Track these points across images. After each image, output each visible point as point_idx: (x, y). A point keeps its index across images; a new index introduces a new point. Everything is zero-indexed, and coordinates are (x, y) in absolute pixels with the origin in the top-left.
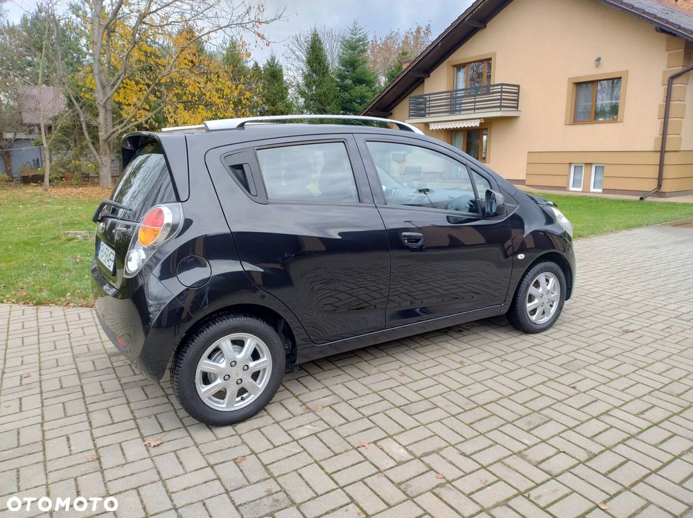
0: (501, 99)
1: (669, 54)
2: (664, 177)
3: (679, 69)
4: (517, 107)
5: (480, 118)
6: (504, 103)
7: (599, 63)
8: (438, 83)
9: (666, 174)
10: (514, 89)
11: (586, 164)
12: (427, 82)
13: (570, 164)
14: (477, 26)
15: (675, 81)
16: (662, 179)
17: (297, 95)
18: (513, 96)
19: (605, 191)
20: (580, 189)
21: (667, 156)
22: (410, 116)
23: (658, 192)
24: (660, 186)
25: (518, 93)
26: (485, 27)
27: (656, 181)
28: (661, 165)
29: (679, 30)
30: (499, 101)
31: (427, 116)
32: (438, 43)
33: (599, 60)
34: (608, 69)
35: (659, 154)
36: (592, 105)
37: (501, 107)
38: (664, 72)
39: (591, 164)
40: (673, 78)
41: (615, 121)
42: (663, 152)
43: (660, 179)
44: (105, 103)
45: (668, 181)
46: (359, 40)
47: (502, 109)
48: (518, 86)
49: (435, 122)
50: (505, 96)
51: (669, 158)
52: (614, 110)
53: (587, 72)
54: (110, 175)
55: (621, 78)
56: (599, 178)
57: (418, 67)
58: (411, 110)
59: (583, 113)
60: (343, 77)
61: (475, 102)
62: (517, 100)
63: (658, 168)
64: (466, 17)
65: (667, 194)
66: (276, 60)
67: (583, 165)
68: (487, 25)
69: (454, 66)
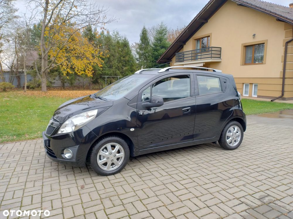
0: (212, 54)
1: (286, 31)
2: (284, 90)
3: (290, 38)
4: (220, 58)
5: (203, 63)
6: (213, 56)
7: (254, 37)
8: (189, 47)
9: (286, 89)
10: (219, 49)
11: (250, 83)
12: (185, 47)
13: (243, 83)
14: (204, 22)
15: (289, 44)
16: (284, 91)
17: (136, 53)
18: (219, 53)
19: (259, 97)
20: (248, 96)
21: (286, 80)
22: (176, 62)
23: (282, 97)
24: (283, 95)
25: (220, 51)
26: (207, 22)
27: (281, 92)
28: (283, 85)
29: (287, 20)
30: (211, 55)
31: (184, 61)
32: (186, 30)
33: (254, 35)
34: (258, 40)
35: (282, 80)
36: (253, 56)
37: (211, 57)
38: (284, 40)
39: (253, 84)
40: (287, 43)
41: (262, 63)
42: (284, 78)
43: (283, 91)
44: (44, 57)
45: (286, 92)
46: (163, 30)
47: (212, 58)
48: (221, 48)
49: (186, 64)
50: (213, 52)
51: (287, 81)
52: (262, 58)
53: (250, 41)
54: (45, 86)
55: (264, 43)
56: (256, 90)
57: (179, 40)
58: (177, 59)
59: (249, 60)
60: (156, 46)
61: (201, 55)
62: (220, 54)
63: (281, 86)
64: (197, 18)
65: (286, 99)
66: (127, 39)
67: (249, 84)
68: (208, 21)
69: (196, 40)
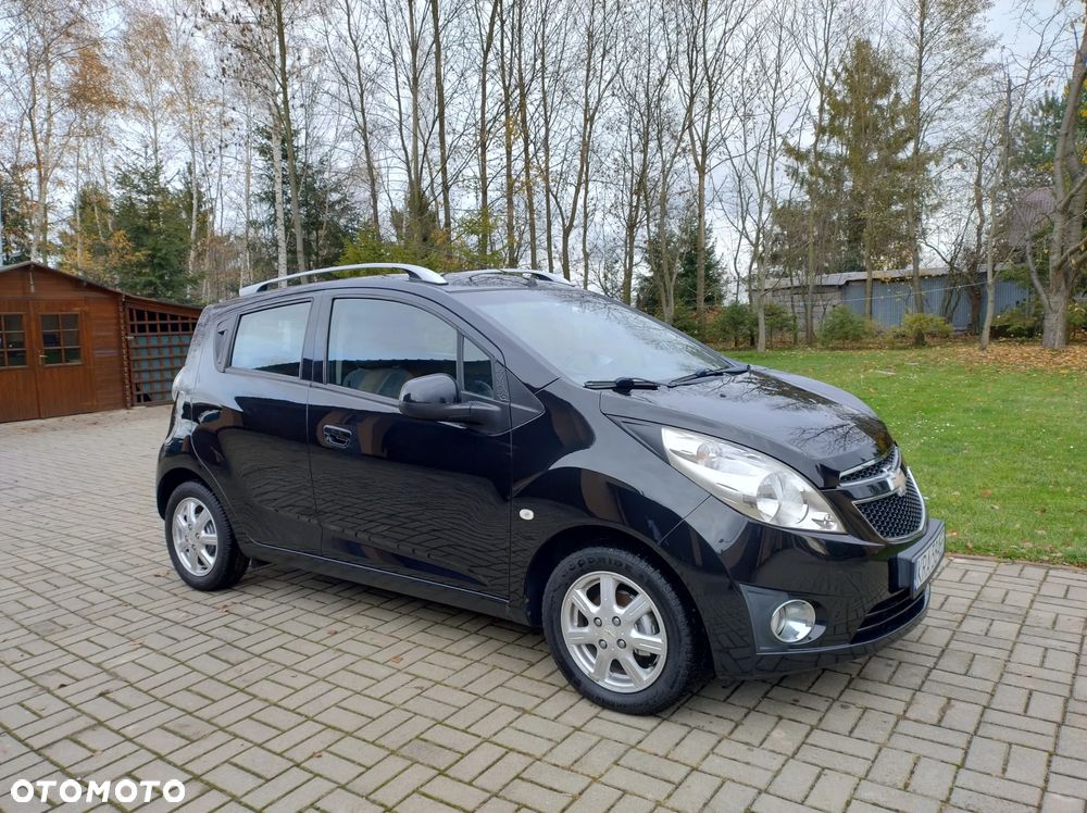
54: (1061, 327)
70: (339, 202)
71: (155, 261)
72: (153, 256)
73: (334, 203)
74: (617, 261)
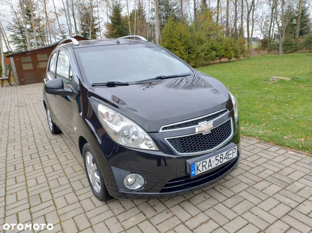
70: (176, 9)
71: (119, 32)
72: (118, 31)
73: (175, 9)
74: (268, 21)
